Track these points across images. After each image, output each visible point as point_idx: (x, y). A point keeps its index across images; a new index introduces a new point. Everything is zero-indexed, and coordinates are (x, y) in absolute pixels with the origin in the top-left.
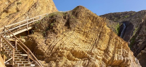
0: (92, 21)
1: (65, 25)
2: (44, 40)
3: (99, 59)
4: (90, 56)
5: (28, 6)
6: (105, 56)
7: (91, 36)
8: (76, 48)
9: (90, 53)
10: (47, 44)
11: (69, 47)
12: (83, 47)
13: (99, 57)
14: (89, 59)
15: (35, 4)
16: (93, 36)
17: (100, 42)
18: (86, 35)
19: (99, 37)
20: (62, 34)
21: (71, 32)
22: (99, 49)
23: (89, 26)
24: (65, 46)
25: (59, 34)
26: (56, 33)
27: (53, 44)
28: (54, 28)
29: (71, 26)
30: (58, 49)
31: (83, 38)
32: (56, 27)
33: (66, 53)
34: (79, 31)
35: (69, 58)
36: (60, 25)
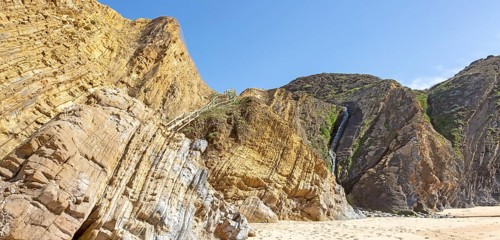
0: (273, 128)
1: (231, 136)
2: (204, 161)
3: (279, 188)
4: (267, 184)
5: (161, 93)
6: (288, 184)
7: (270, 154)
8: (249, 174)
9: (268, 180)
10: (209, 168)
11: (240, 172)
12: (258, 172)
13: (279, 186)
14: (266, 188)
15: (172, 87)
16: (273, 154)
17: (282, 163)
18: (262, 152)
19: (282, 155)
20: (228, 151)
21: (240, 148)
22: (280, 174)
23: (268, 137)
24: (235, 171)
25: (223, 152)
26: (219, 151)
27: (218, 168)
28: (215, 142)
29: (240, 137)
30: (226, 175)
31: (258, 157)
32: (218, 140)
33: (236, 180)
34: (252, 146)
35: (240, 186)
36: (223, 136)
